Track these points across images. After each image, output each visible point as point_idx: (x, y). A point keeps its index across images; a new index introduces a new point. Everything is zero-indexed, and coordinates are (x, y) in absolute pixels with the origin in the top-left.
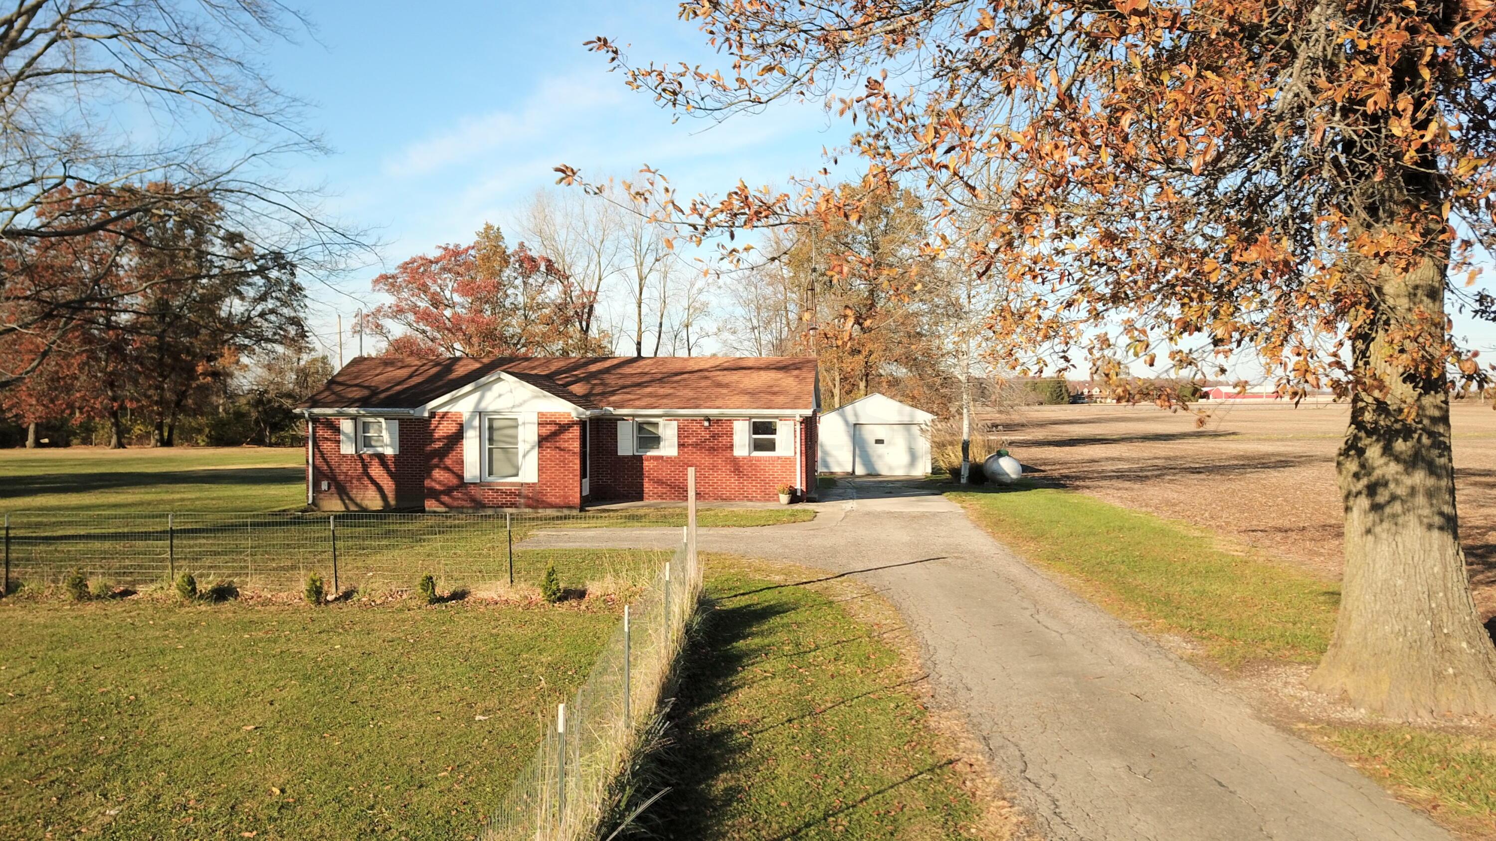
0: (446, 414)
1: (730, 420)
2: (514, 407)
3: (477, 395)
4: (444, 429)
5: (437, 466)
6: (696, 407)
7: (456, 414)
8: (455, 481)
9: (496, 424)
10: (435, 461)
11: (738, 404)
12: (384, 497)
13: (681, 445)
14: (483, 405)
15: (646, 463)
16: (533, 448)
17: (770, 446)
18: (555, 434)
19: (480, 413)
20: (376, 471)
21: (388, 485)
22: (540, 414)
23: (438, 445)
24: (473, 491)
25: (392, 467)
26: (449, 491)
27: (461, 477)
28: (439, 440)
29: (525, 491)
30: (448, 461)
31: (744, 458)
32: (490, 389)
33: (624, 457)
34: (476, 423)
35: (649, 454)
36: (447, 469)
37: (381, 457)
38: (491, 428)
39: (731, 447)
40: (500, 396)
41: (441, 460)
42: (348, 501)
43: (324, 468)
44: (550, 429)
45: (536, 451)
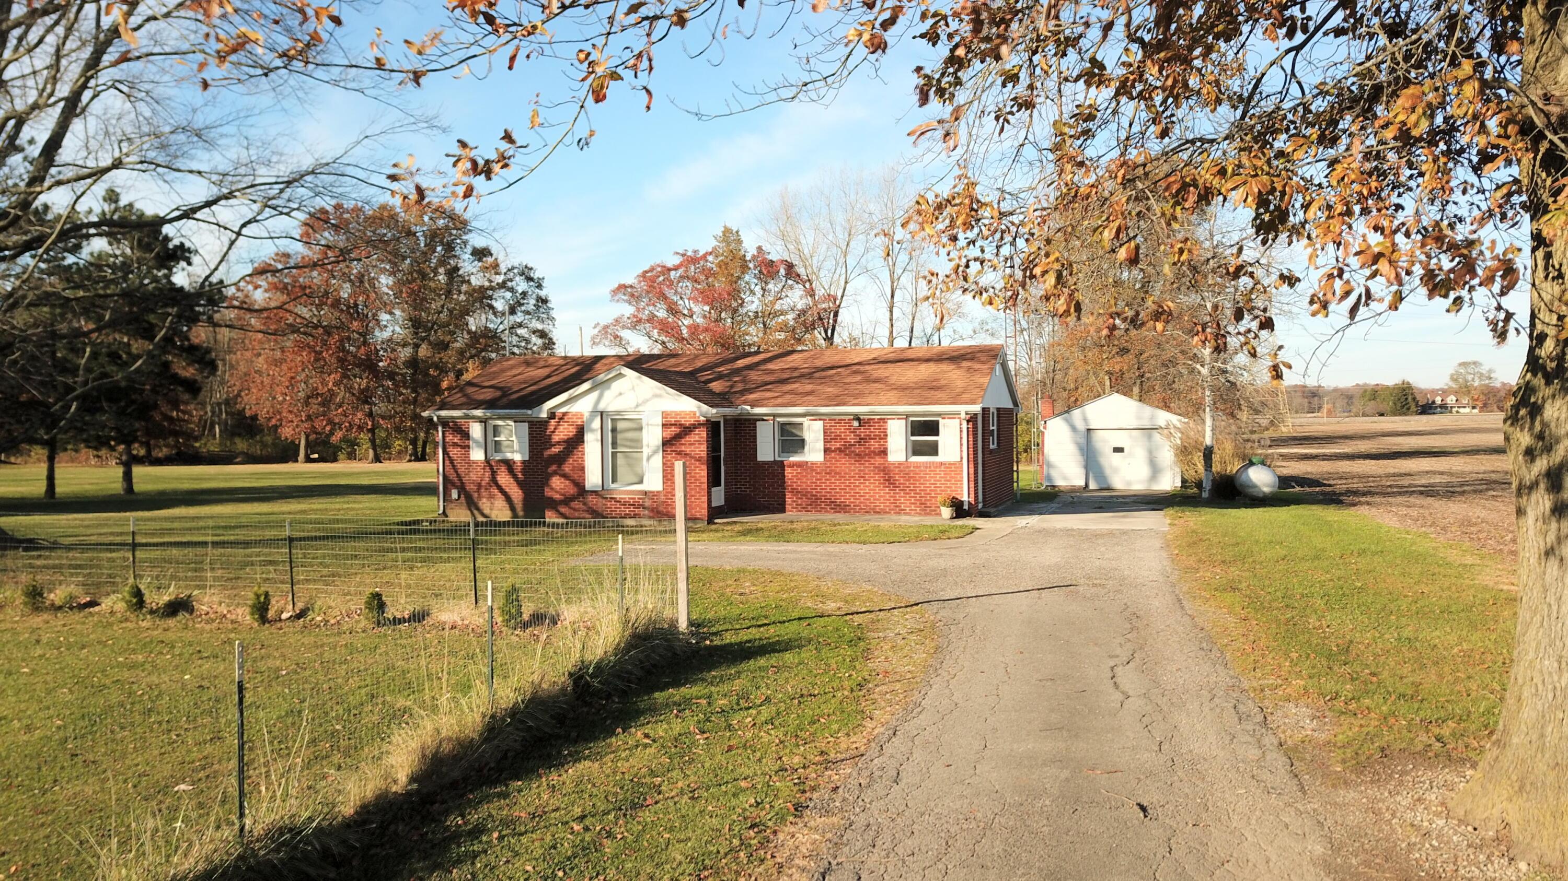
0: (564, 414)
1: (883, 420)
2: (637, 406)
3: (594, 395)
4: (563, 432)
5: (555, 473)
6: (844, 404)
7: (576, 415)
8: (572, 490)
9: (621, 426)
10: (554, 467)
11: (894, 400)
12: (512, 508)
13: (826, 450)
14: (601, 407)
15: (788, 471)
16: (655, 452)
17: (933, 449)
18: (677, 437)
19: (602, 413)
20: (504, 479)
21: (516, 494)
22: (665, 415)
23: (555, 450)
24: (591, 499)
25: (521, 477)
26: (567, 501)
27: (579, 485)
28: (558, 443)
29: (648, 503)
30: (567, 468)
31: (900, 464)
32: (609, 388)
33: (764, 463)
34: (596, 424)
35: (792, 459)
36: (565, 476)
37: (509, 464)
38: (614, 430)
39: (884, 452)
40: (619, 394)
41: (560, 466)
42: (476, 512)
43: (453, 476)
44: (674, 430)
45: (660, 455)
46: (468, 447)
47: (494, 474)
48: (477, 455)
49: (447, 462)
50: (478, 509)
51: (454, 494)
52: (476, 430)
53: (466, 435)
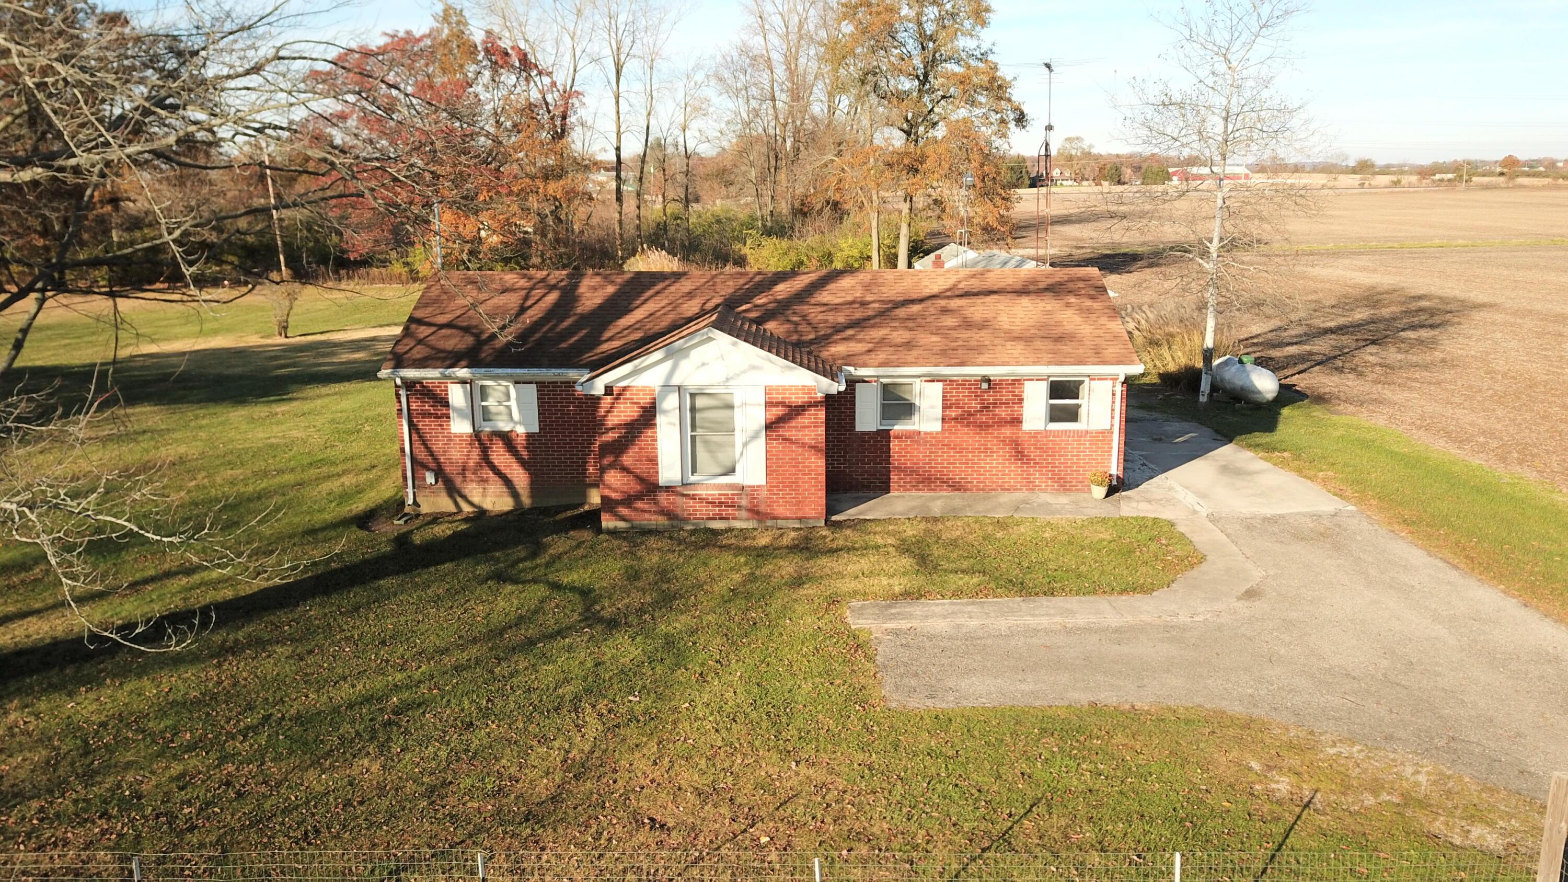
0: (625, 389)
2: (728, 379)
3: (668, 365)
4: (623, 413)
5: (612, 466)
6: (968, 364)
7: (643, 389)
8: (638, 487)
9: (700, 402)
10: (610, 459)
11: (1031, 357)
12: (515, 494)
14: (679, 379)
15: (894, 445)
16: (755, 436)
17: (1072, 415)
18: (786, 418)
19: (679, 387)
20: (500, 456)
21: (520, 478)
22: (768, 391)
24: (666, 497)
25: (524, 454)
26: (629, 500)
27: (649, 480)
28: (615, 427)
29: (744, 502)
31: (1037, 433)
32: (687, 356)
33: (864, 433)
34: (672, 401)
37: (506, 438)
38: (693, 409)
40: (703, 364)
41: (617, 458)
42: (459, 499)
43: (422, 455)
44: (779, 411)
45: (761, 441)
46: (447, 416)
47: (485, 450)
48: (460, 427)
49: (415, 440)
50: (464, 497)
51: (429, 478)
52: (457, 396)
53: (442, 402)
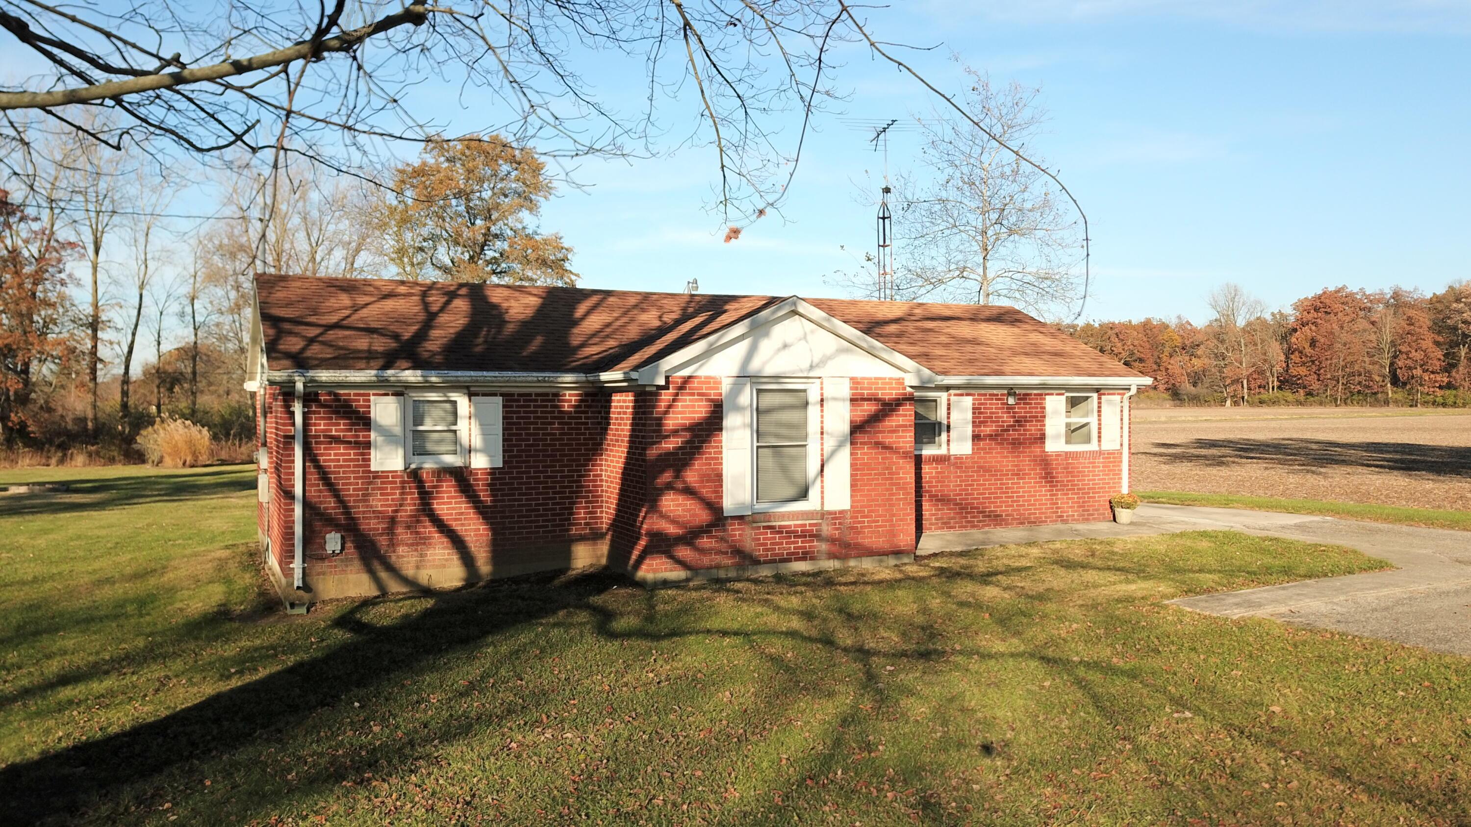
0: (688, 379)
1: (1040, 395)
3: (742, 348)
4: (686, 411)
5: (669, 487)
6: (999, 373)
7: (709, 381)
8: (703, 516)
10: (667, 476)
13: (976, 437)
14: (755, 366)
16: (840, 445)
18: (875, 419)
19: (750, 380)
20: (450, 504)
21: (477, 532)
22: (855, 382)
23: (670, 445)
24: (736, 532)
25: (485, 496)
26: (691, 536)
27: (715, 508)
28: (675, 432)
29: (826, 529)
30: (691, 476)
31: (1060, 455)
34: (746, 397)
35: (931, 451)
36: (689, 491)
37: (460, 477)
39: (1042, 438)
41: (678, 475)
42: (383, 575)
43: (329, 504)
44: (869, 408)
45: (846, 451)
46: (368, 445)
47: (425, 497)
48: (388, 459)
49: (313, 477)
50: (391, 569)
51: (333, 542)
52: (384, 413)
53: (364, 421)
